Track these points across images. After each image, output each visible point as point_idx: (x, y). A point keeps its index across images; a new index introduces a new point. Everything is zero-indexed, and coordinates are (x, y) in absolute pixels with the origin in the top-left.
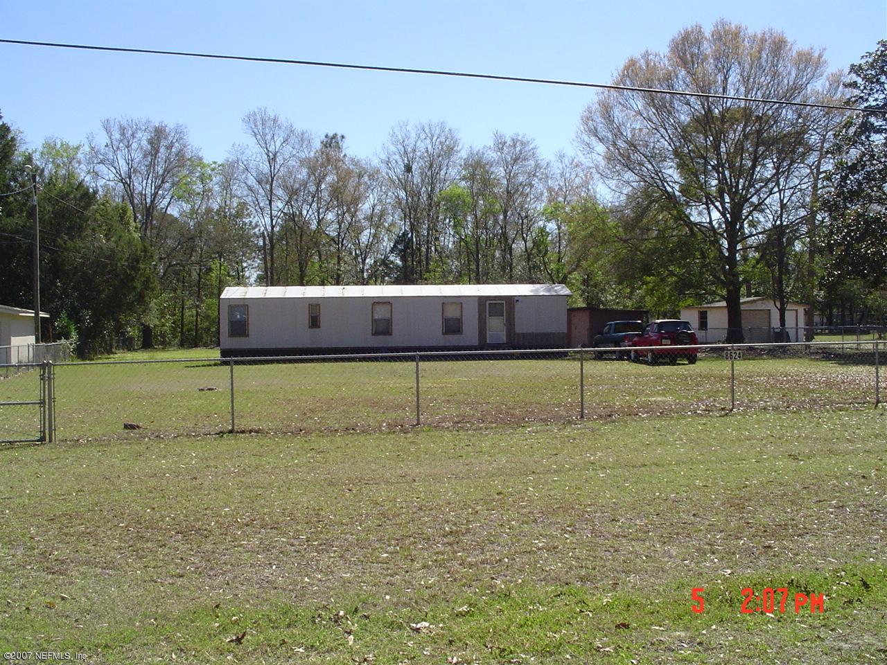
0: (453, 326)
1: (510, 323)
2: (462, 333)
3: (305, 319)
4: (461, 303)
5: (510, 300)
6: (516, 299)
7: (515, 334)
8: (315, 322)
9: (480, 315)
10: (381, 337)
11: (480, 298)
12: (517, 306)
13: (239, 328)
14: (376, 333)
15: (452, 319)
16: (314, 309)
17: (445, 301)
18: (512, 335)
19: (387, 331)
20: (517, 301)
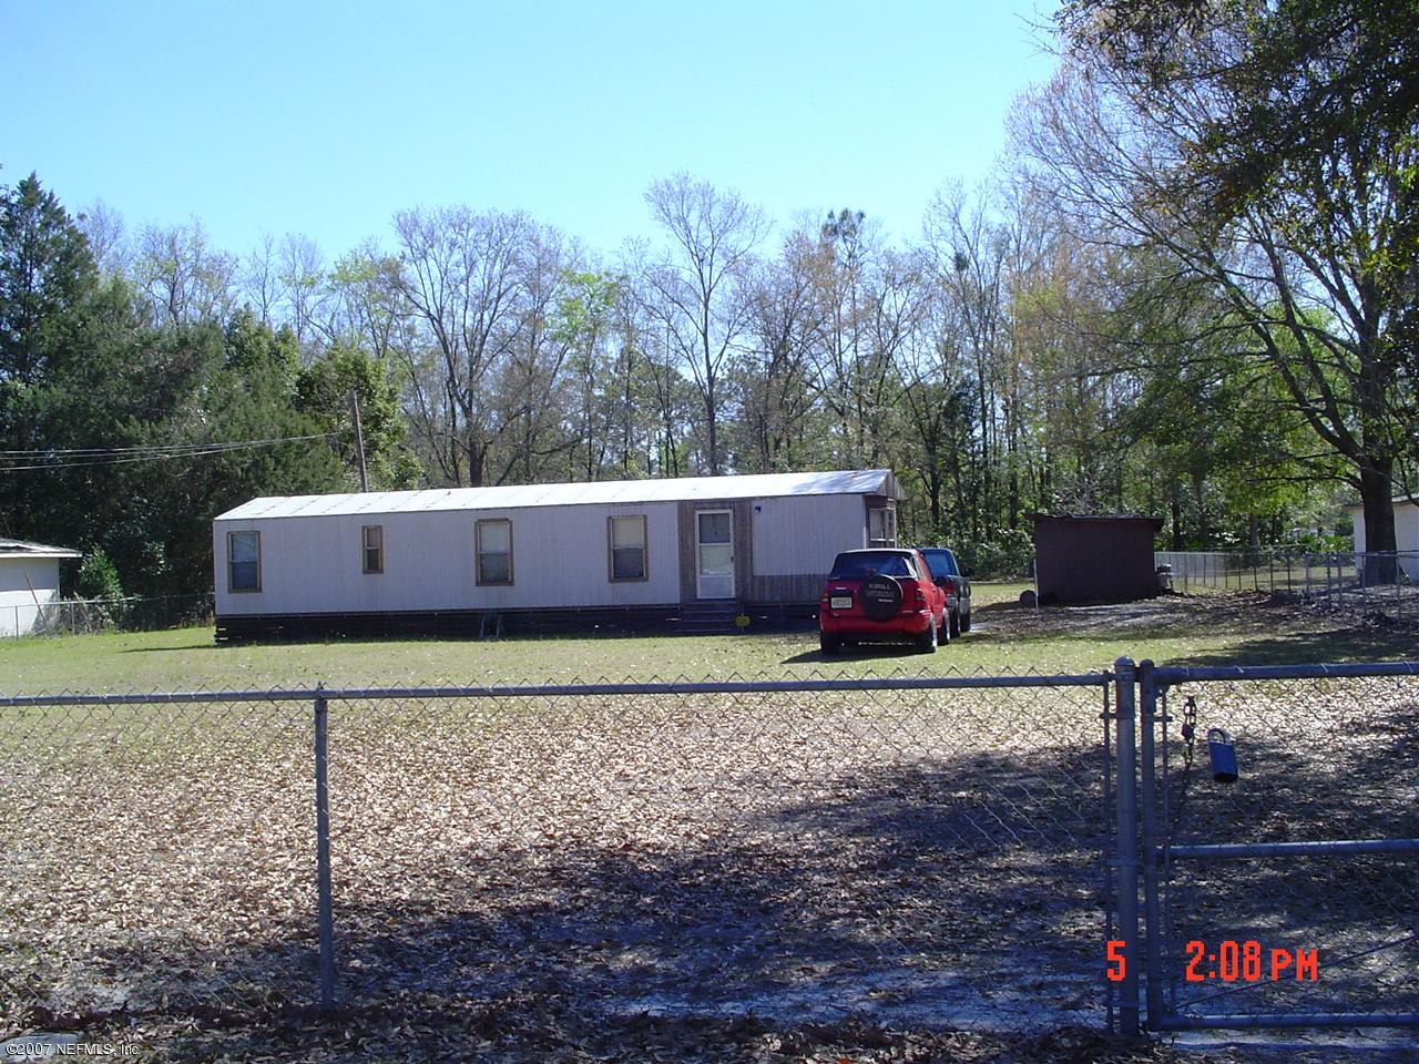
0: (627, 566)
1: (743, 556)
2: (646, 579)
3: (357, 559)
4: (645, 517)
5: (743, 507)
6: (755, 504)
7: (753, 577)
8: (373, 562)
9: (682, 540)
10: (494, 589)
11: (682, 504)
12: (759, 521)
13: (246, 577)
14: (484, 580)
15: (628, 550)
16: (372, 539)
17: (614, 515)
18: (749, 579)
19: (505, 579)
20: (759, 509)
